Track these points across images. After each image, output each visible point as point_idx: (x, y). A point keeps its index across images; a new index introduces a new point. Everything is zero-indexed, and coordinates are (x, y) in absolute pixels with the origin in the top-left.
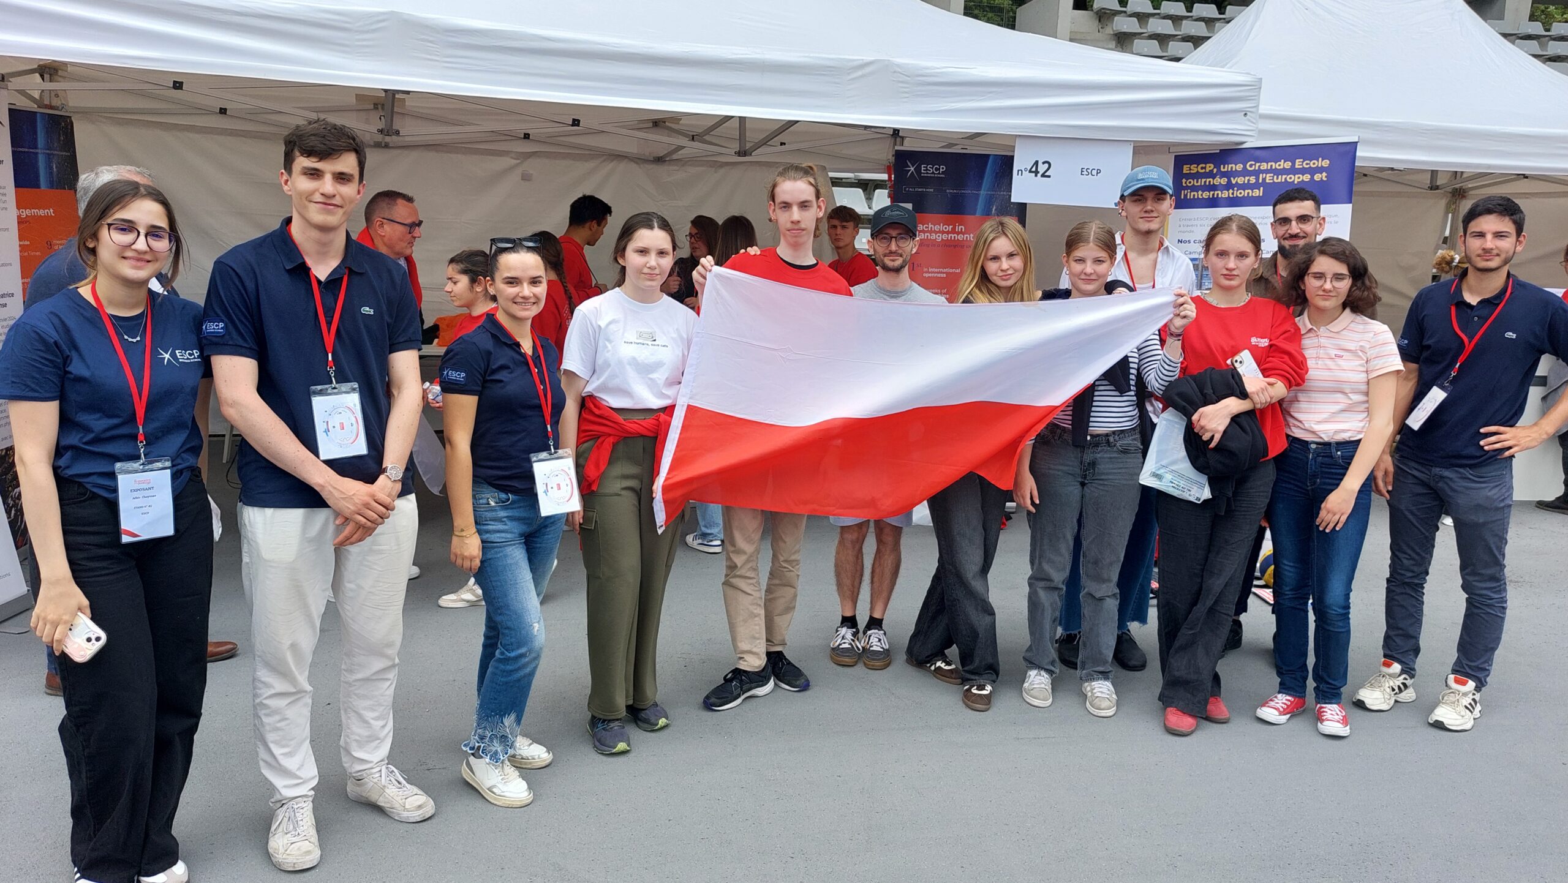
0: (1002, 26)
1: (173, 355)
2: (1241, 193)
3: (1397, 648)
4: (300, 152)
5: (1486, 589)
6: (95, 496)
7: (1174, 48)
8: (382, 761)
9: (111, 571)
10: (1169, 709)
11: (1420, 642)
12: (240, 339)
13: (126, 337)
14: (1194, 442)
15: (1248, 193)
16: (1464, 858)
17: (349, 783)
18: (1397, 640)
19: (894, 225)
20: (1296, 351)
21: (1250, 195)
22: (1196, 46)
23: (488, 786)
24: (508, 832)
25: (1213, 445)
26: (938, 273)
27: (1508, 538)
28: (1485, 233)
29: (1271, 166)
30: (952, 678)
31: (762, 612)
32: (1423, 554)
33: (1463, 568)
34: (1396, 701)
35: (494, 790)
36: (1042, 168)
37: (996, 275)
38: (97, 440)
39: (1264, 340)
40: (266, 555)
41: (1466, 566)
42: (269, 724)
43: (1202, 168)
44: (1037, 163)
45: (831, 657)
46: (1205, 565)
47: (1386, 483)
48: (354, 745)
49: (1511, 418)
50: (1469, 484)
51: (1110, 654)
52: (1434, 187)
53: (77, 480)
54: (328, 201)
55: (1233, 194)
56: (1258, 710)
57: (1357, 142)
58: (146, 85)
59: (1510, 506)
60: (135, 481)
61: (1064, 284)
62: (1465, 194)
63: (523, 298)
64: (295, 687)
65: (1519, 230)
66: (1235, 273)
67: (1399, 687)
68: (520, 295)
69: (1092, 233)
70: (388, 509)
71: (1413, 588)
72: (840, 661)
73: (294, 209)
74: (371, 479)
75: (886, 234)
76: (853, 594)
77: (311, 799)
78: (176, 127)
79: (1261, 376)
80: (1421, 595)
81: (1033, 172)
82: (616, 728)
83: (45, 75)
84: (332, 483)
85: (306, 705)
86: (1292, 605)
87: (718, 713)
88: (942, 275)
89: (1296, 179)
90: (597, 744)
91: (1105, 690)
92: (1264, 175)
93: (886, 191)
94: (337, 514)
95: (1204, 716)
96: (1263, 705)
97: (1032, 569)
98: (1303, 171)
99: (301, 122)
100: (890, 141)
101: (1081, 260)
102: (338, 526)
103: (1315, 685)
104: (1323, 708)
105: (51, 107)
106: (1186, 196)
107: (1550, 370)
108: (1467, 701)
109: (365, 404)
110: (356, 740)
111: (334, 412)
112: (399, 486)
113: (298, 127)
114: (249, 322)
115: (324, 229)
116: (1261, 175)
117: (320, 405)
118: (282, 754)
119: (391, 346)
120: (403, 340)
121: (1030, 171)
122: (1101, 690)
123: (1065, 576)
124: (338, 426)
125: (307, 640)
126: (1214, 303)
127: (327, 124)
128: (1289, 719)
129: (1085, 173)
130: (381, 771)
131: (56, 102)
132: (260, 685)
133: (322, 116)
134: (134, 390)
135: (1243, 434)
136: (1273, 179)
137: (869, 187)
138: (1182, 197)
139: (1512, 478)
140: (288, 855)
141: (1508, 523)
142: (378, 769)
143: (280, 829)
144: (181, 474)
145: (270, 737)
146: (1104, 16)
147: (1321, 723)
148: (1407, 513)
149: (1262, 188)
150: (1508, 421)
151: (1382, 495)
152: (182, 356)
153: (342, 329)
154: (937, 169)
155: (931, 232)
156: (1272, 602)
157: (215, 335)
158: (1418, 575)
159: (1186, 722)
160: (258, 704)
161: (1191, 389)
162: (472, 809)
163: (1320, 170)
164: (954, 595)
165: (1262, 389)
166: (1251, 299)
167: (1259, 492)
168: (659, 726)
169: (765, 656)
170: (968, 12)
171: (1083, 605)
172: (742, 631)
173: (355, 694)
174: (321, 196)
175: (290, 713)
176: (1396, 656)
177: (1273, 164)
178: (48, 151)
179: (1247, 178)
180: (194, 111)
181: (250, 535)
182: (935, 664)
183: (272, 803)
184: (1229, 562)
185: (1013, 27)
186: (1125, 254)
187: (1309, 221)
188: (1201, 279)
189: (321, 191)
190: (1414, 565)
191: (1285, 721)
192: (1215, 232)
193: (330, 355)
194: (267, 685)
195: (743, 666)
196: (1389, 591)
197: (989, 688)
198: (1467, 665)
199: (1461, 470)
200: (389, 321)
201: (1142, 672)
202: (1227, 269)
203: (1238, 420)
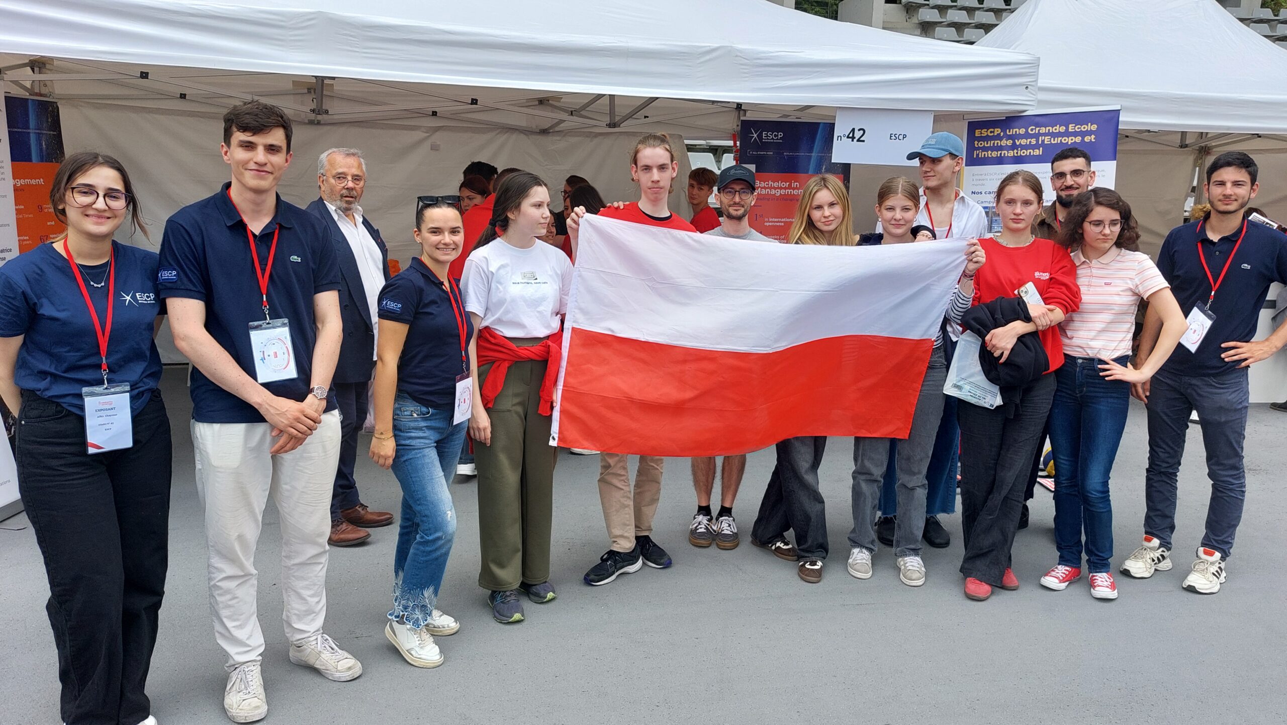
0: (827, 18)
1: (134, 297)
2: (1024, 153)
3: (1156, 526)
4: (237, 128)
5: (1227, 476)
6: (70, 413)
7: (969, 33)
8: (317, 631)
9: (85, 475)
10: (968, 579)
11: (1175, 521)
12: (190, 285)
13: (92, 283)
14: (988, 359)
15: (1030, 153)
16: (1213, 699)
17: (291, 649)
18: (1156, 520)
19: (738, 180)
20: (1071, 282)
21: (1032, 154)
22: (987, 32)
23: (408, 649)
24: (423, 688)
25: (1002, 360)
26: (777, 222)
27: (1245, 434)
28: (1225, 182)
29: (1049, 130)
30: (789, 556)
31: (631, 503)
32: (1176, 448)
33: (1209, 459)
34: (1156, 570)
35: (412, 652)
36: (858, 134)
37: (819, 221)
38: (69, 370)
39: (1046, 274)
40: (215, 461)
41: (1211, 458)
42: (222, 602)
43: (991, 132)
44: (853, 130)
45: (690, 540)
46: (998, 460)
47: (1144, 390)
48: (294, 618)
49: (1247, 335)
50: (1211, 390)
51: (919, 534)
52: (1183, 146)
53: (56, 400)
54: (261, 168)
55: (1017, 153)
56: (1042, 579)
57: (1119, 110)
58: (119, 75)
59: (1246, 407)
60: (100, 403)
61: (879, 229)
62: (1210, 151)
63: (445, 244)
64: (243, 571)
65: (1253, 181)
66: (1021, 217)
67: (1158, 558)
68: (442, 242)
69: (900, 186)
70: (315, 422)
71: (1169, 477)
72: (697, 543)
73: (233, 176)
74: (301, 398)
75: (731, 188)
76: (707, 488)
77: (259, 663)
78: (144, 109)
79: (1042, 303)
80: (1175, 481)
81: (850, 138)
82: (512, 601)
83: (35, 69)
84: (268, 401)
85: (253, 585)
86: (1068, 492)
87: (596, 587)
88: (781, 224)
89: (1070, 140)
90: (497, 614)
91: (916, 564)
92: (1043, 138)
93: (732, 155)
94: (273, 427)
95: (999, 584)
96: (1046, 575)
97: (856, 465)
98: (1075, 134)
99: (238, 103)
100: (735, 114)
101: (892, 209)
102: (274, 437)
103: (1088, 558)
104: (1094, 576)
105: (41, 95)
106: (978, 155)
107: (1278, 295)
108: (1214, 569)
109: (294, 336)
110: (295, 614)
111: (269, 343)
112: (324, 403)
113: (235, 107)
114: (198, 270)
115: (258, 191)
116: (1040, 138)
117: (256, 337)
118: (234, 627)
119: (315, 287)
120: (325, 282)
121: (848, 137)
122: (912, 564)
123: (883, 471)
124: (272, 354)
125: (252, 532)
126: (1004, 244)
127: (259, 104)
128: (1067, 586)
129: (894, 138)
130: (317, 639)
131: (44, 91)
132: (214, 571)
133: (256, 98)
134: (98, 328)
135: (1027, 350)
136: (1050, 141)
137: (718, 152)
138: (975, 157)
139: (1248, 384)
140: (241, 709)
141: (1246, 422)
142: (314, 638)
143: (234, 688)
144: (143, 395)
145: (224, 613)
146: (910, 9)
147: (1094, 589)
148: (1162, 414)
149: (1041, 149)
150: (1244, 337)
151: (1141, 399)
152: (142, 297)
153: (274, 273)
154: (776, 136)
155: (771, 188)
156: (1053, 490)
157: (168, 281)
158: (1172, 465)
159: (983, 589)
160: (212, 586)
161: (984, 315)
162: (393, 670)
163: (1089, 133)
164: (790, 487)
165: (1043, 314)
166: (1035, 241)
167: (1042, 399)
168: (547, 599)
169: (634, 539)
170: (799, 6)
171: (897, 494)
172: (616, 519)
173: (294, 576)
174: (255, 164)
175: (240, 593)
176: (1155, 532)
177: (1050, 128)
178: (37, 131)
179: (1029, 140)
180: (159, 96)
181: (201, 446)
182: (776, 544)
183: (227, 667)
184: (1018, 457)
185: (836, 18)
186: (927, 204)
187: (1081, 174)
188: (991, 223)
189: (255, 160)
190: (1168, 457)
191: (1064, 587)
192: (1005, 183)
193: (264, 296)
194: (220, 570)
195: (616, 548)
196: (1148, 479)
197: (820, 564)
198: (1214, 540)
199: (1206, 379)
200: (314, 267)
201: (947, 548)
202: (1014, 214)
203: (1023, 339)
